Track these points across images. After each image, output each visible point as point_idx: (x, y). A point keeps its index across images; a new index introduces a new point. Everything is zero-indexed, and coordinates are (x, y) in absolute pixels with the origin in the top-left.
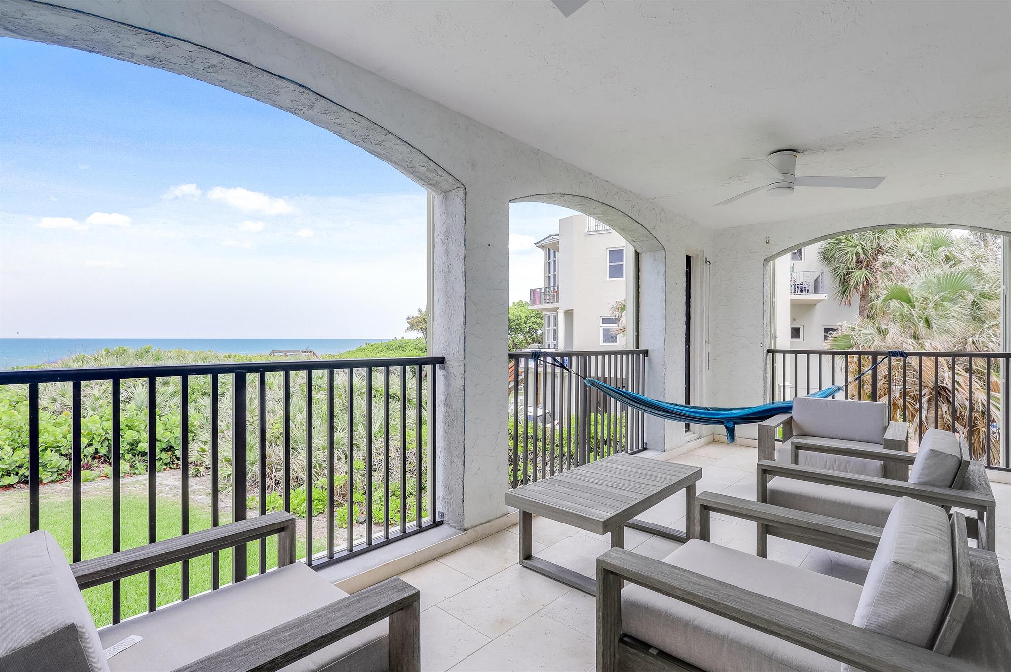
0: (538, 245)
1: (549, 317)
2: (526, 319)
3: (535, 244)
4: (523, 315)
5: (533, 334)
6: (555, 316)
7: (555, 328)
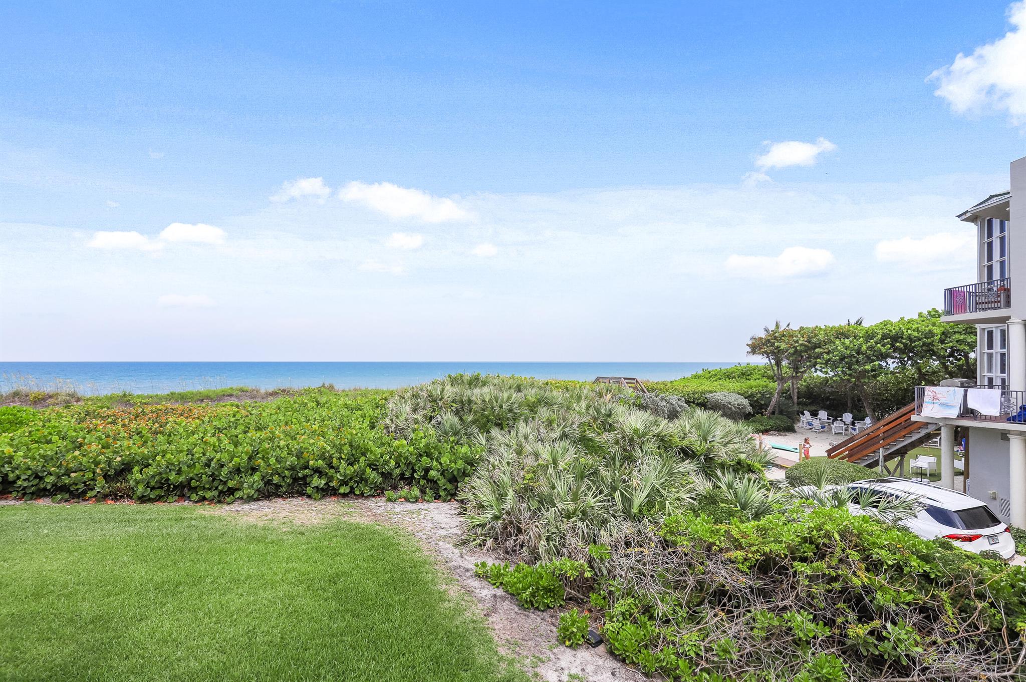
0: (964, 217)
1: (990, 334)
2: (943, 336)
3: (959, 216)
4: (937, 331)
5: (960, 359)
6: (1003, 333)
7: (1005, 351)
